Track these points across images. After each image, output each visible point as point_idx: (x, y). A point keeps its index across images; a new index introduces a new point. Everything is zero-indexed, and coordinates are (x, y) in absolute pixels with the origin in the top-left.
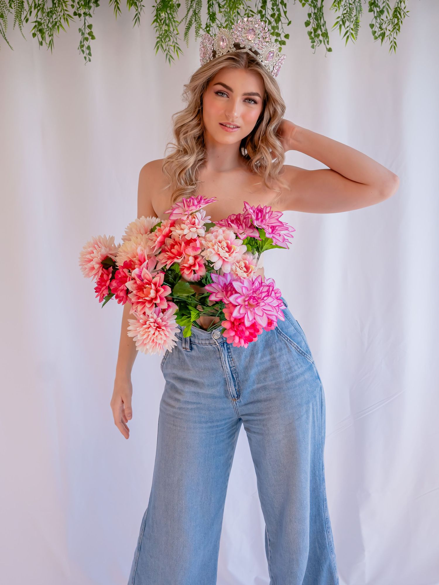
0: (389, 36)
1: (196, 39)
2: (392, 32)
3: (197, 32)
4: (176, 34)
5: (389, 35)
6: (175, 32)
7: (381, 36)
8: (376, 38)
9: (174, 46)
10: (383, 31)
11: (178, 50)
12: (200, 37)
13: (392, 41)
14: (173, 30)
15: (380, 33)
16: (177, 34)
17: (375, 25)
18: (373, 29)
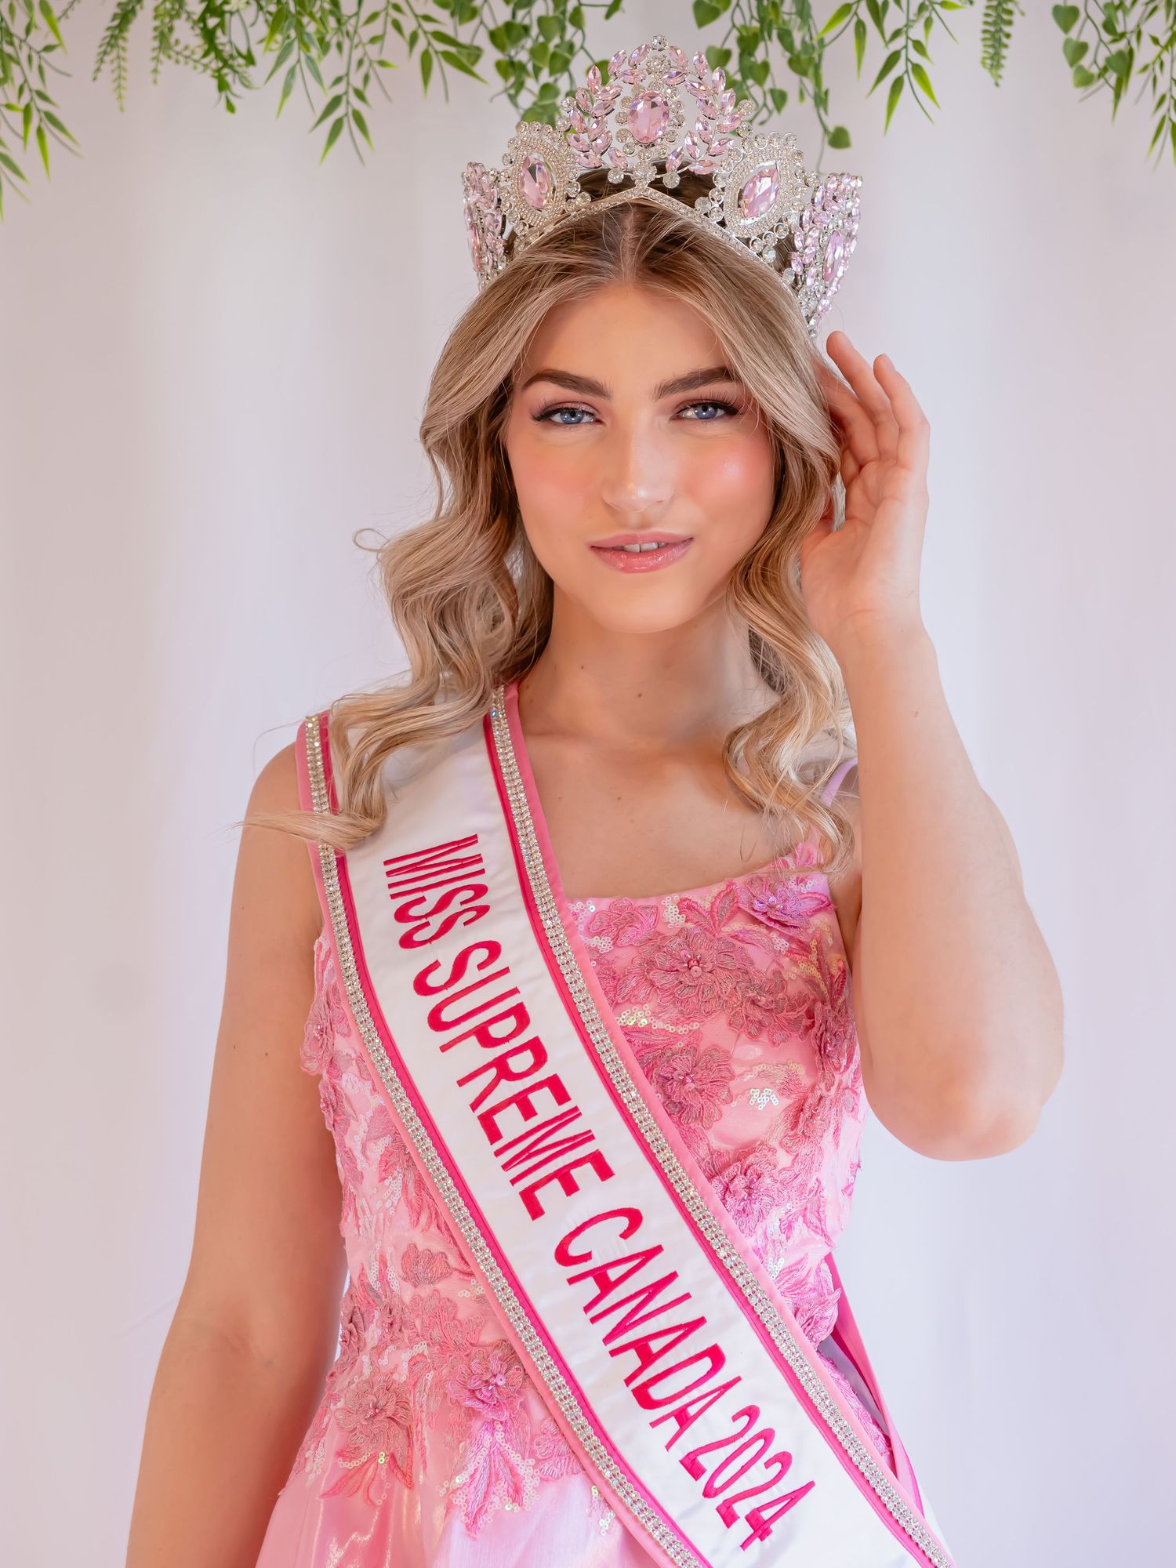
0: (1150, 68)
1: (155, 71)
2: (1166, 48)
3: (163, 38)
4: (39, 47)
5: (1154, 63)
6: (38, 40)
7: (1115, 70)
8: (1085, 80)
9: (27, 111)
10: (1122, 45)
11: (49, 129)
12: (181, 59)
13: (1163, 99)
14: (28, 31)
15: (1108, 54)
16: (48, 48)
17: (1083, 15)
18: (1073, 34)
